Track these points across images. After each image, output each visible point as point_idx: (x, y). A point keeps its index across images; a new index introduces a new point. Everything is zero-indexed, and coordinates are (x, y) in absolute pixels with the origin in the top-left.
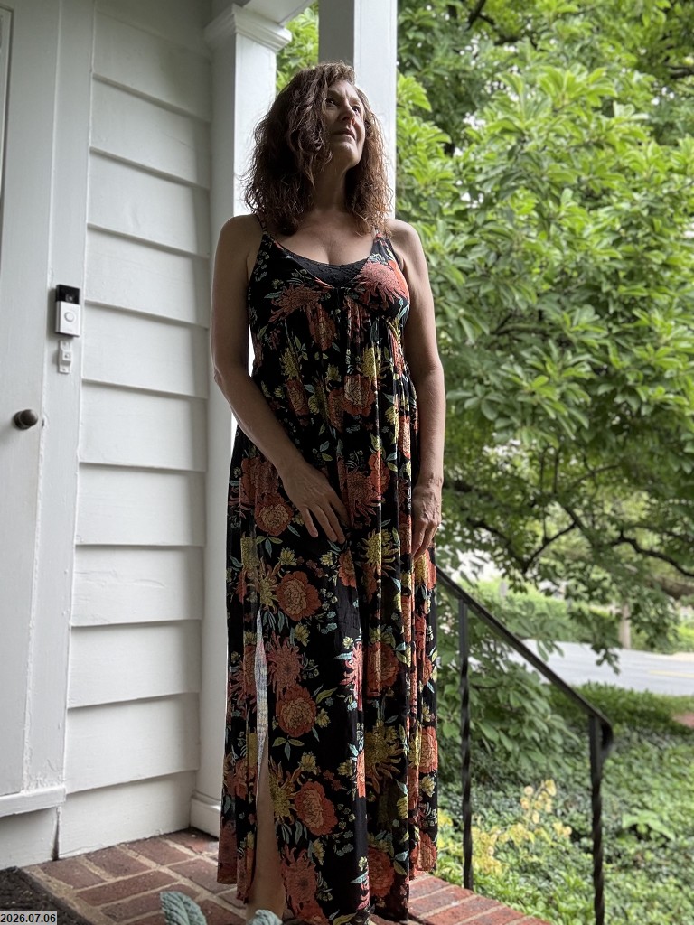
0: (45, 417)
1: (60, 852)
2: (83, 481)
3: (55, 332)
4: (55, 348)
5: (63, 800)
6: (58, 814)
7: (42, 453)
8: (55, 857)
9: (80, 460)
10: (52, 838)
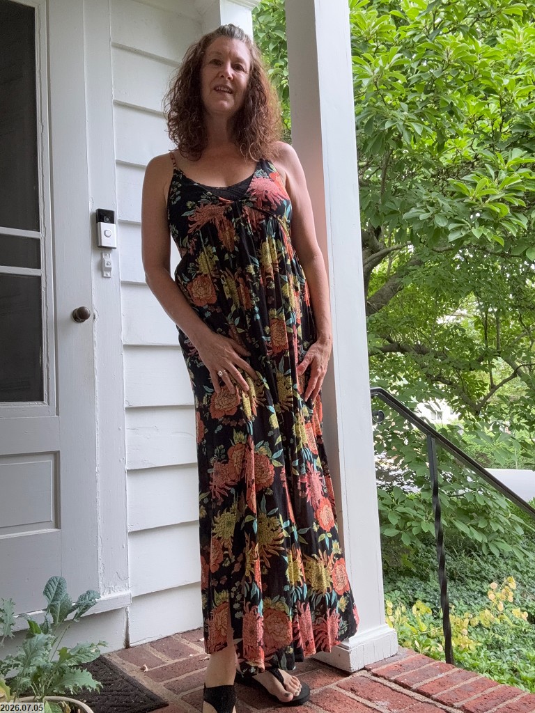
0: (95, 312)
1: (130, 642)
2: (127, 359)
3: (98, 247)
4: (99, 258)
5: (130, 602)
6: (127, 612)
7: (95, 339)
8: (127, 646)
9: (124, 343)
10: (124, 631)
